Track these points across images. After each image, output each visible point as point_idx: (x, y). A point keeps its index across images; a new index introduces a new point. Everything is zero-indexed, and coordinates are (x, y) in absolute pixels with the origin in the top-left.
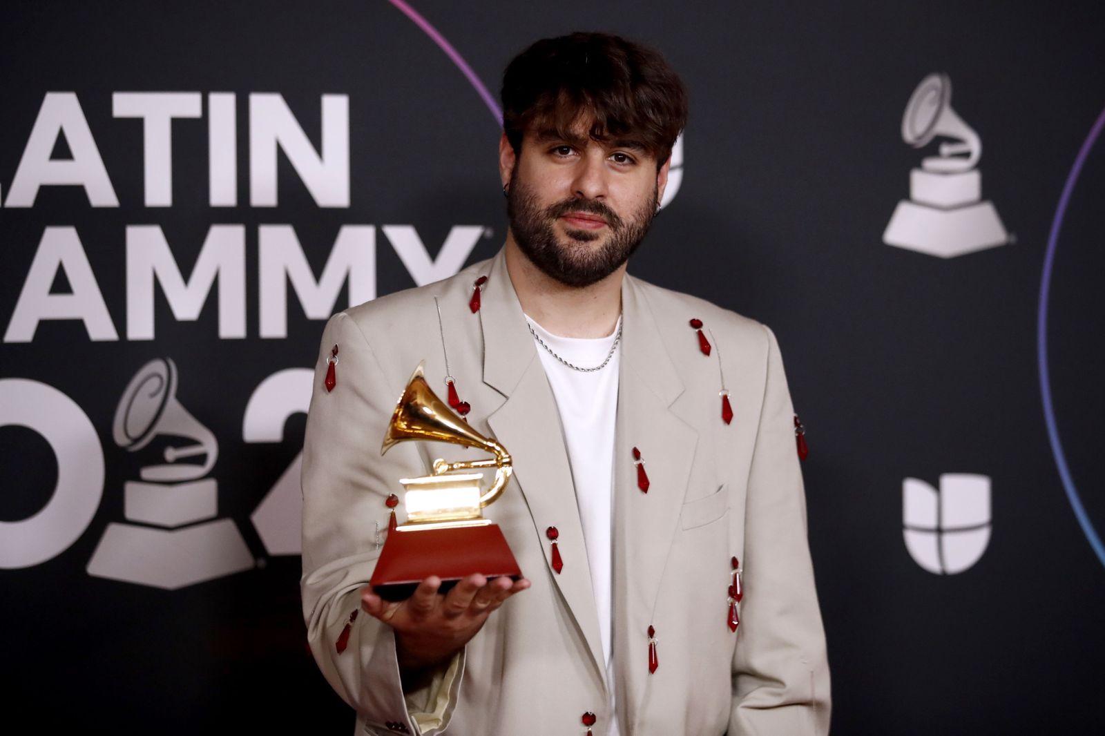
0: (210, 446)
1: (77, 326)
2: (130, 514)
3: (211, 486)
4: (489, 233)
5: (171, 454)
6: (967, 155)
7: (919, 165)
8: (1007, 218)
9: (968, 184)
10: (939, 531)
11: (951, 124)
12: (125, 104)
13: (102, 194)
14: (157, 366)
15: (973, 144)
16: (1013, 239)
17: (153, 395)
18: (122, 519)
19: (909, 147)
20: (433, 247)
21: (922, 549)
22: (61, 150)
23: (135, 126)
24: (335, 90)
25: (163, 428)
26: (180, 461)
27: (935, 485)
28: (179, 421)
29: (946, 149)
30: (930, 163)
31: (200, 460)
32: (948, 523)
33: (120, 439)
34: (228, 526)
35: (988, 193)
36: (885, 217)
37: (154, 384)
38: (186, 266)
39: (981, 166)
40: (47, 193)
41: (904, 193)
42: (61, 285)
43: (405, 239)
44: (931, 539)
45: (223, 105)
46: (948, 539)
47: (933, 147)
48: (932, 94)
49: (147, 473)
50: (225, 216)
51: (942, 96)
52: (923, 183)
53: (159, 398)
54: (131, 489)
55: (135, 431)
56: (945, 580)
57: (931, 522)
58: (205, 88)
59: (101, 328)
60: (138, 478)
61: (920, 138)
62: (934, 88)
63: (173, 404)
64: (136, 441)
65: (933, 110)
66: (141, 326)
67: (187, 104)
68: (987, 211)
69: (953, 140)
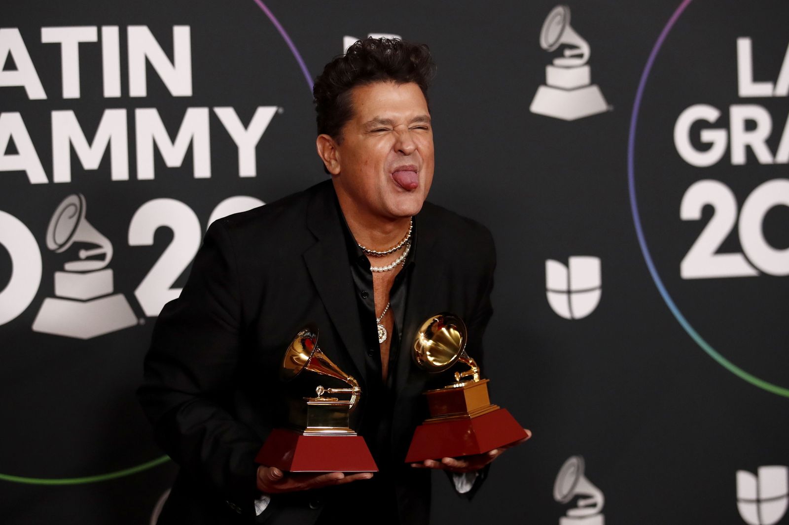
0: (107, 248)
1: (22, 175)
2: (59, 291)
3: (109, 273)
4: (281, 110)
5: (83, 254)
6: (580, 56)
7: (551, 63)
8: (607, 95)
9: (583, 74)
10: (569, 292)
11: (571, 37)
12: (49, 35)
13: (36, 91)
14: (73, 199)
15: (585, 49)
16: (611, 108)
17: (71, 217)
18: (53, 295)
19: (544, 51)
20: (246, 120)
21: (558, 304)
22: (10, 65)
23: (56, 49)
24: (181, 23)
25: (78, 237)
26: (89, 258)
27: (566, 264)
28: (88, 233)
29: (568, 53)
30: (558, 62)
31: (102, 257)
32: (574, 287)
33: (51, 245)
34: (120, 299)
35: (596, 79)
36: (531, 96)
37: (71, 210)
38: (90, 135)
39: (588, 63)
40: (2, 92)
41: (542, 81)
42: (11, 149)
43: (228, 116)
44: (564, 297)
45: (111, 34)
46: (574, 297)
47: (560, 51)
48: (558, 18)
49: (69, 266)
50: (114, 103)
51: (565, 19)
52: (553, 74)
53: (75, 219)
54: (59, 276)
55: (61, 239)
56: (574, 323)
57: (564, 287)
58: (99, 23)
59: (37, 176)
60: (62, 270)
61: (551, 46)
62: (559, 14)
63: (84, 222)
64: (61, 246)
65: (559, 28)
66: (62, 174)
67: (88, 34)
68: (595, 91)
69: (572, 47)
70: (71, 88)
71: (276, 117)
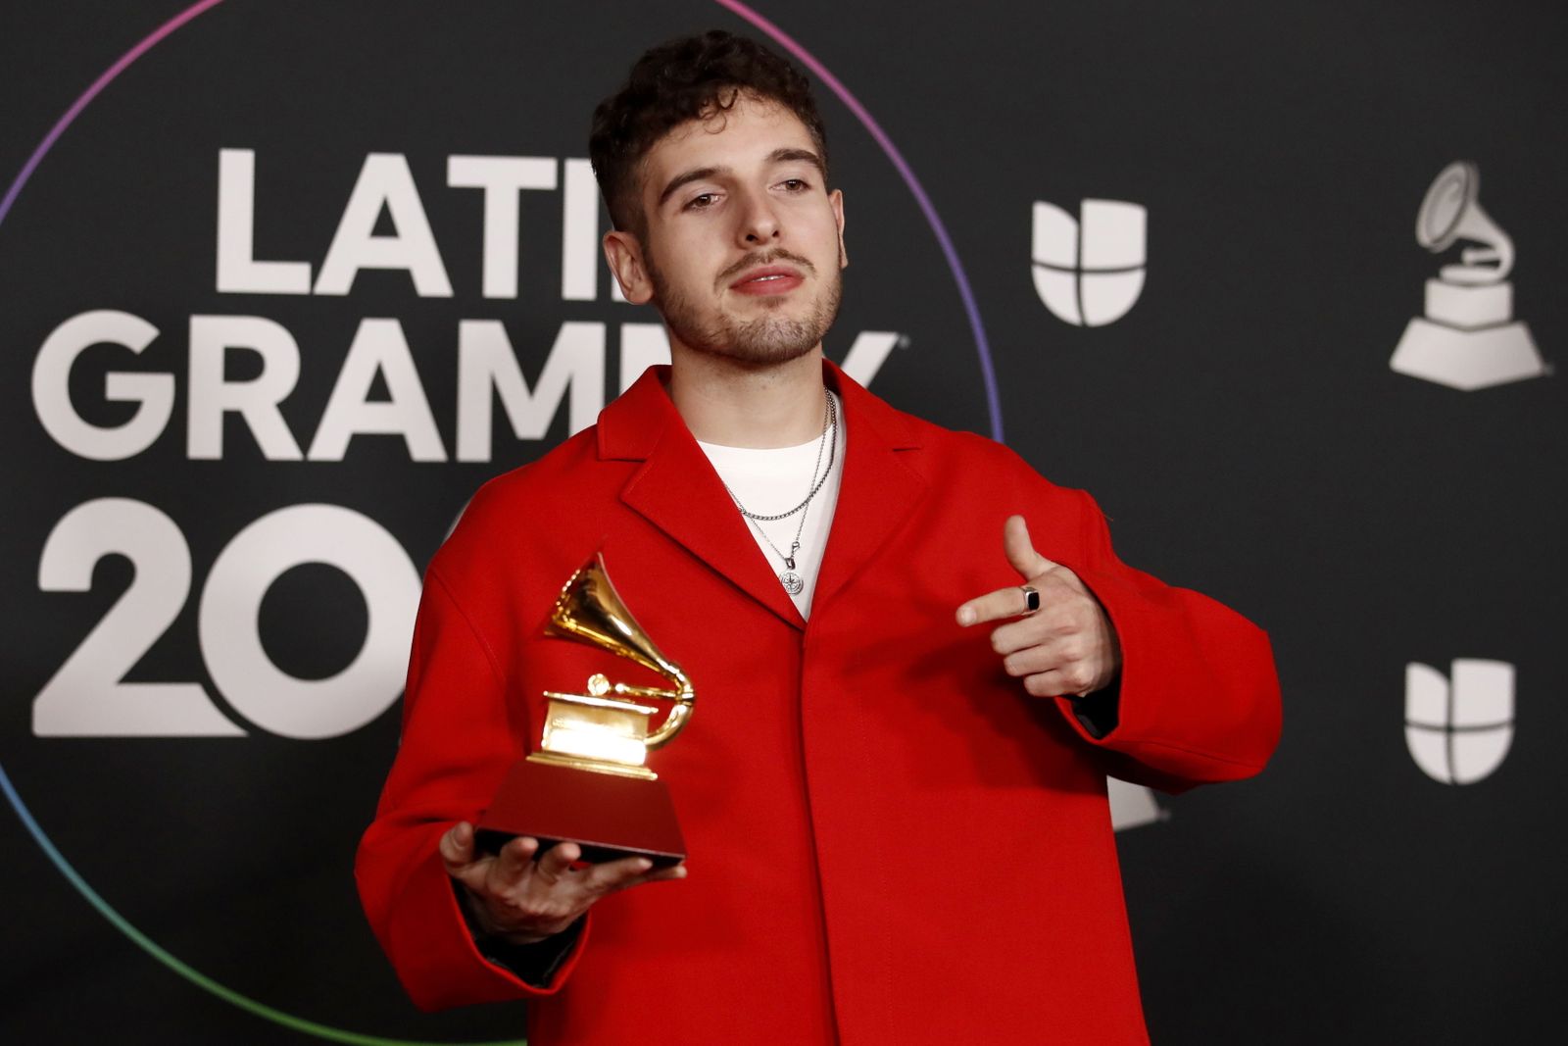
4: (905, 342)
6: (1495, 264)
7: (1435, 274)
8: (1543, 342)
9: (1497, 300)
10: (1449, 730)
11: (1477, 225)
12: (463, 171)
13: (433, 281)
15: (1504, 250)
16: (1549, 370)
19: (1424, 252)
21: (1428, 752)
22: (385, 226)
23: (475, 198)
27: (1446, 673)
29: (1470, 256)
30: (1451, 273)
32: (1461, 719)
35: (1522, 311)
36: (1393, 338)
39: (1513, 278)
40: (366, 278)
41: (1417, 308)
42: (379, 391)
44: (1439, 740)
46: (1461, 741)
47: (1455, 252)
48: (1455, 187)
51: (1466, 192)
52: (1440, 297)
56: (1456, 792)
57: (1439, 718)
58: (561, 154)
61: (1438, 240)
62: (1458, 180)
65: (1455, 206)
66: (475, 444)
67: (539, 172)
68: (1519, 334)
69: (1479, 245)
70: (500, 277)
71: (895, 353)
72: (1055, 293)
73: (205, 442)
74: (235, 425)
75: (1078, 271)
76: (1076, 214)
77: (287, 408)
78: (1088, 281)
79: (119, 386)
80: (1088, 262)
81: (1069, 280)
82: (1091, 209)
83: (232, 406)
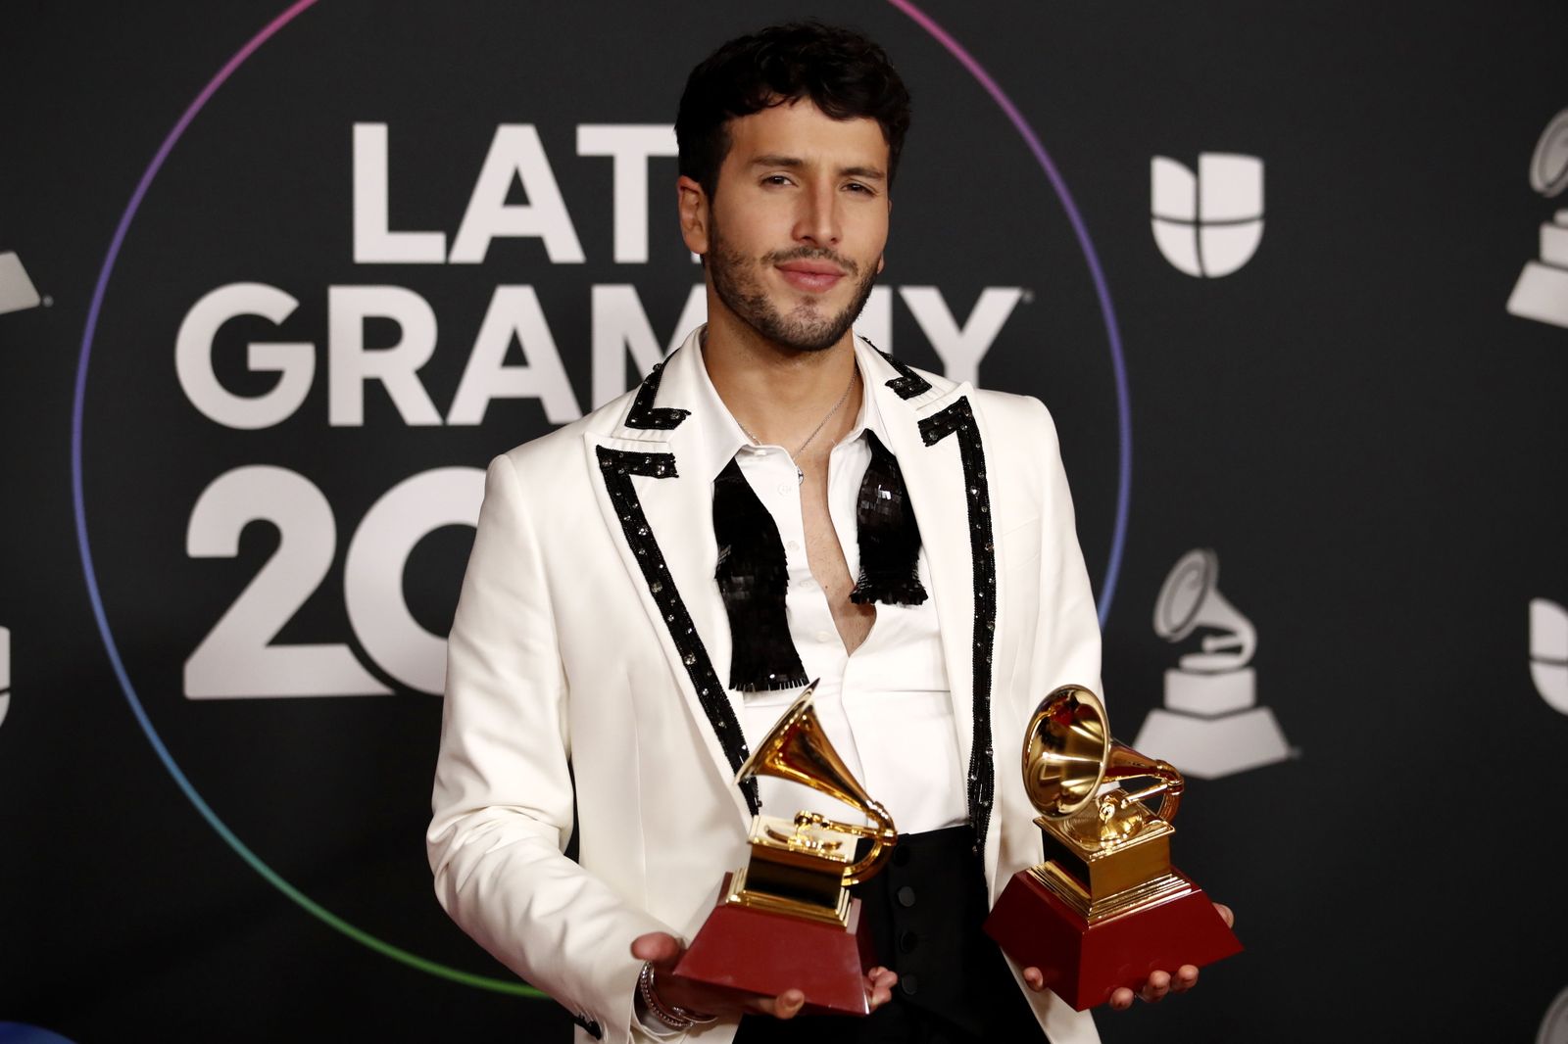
4: (1029, 297)
7: (1550, 219)
12: (592, 140)
13: (565, 247)
19: (1538, 196)
21: (1553, 686)
22: (517, 195)
23: (604, 166)
30: (1563, 217)
36: (1509, 282)
40: (500, 247)
41: (1532, 253)
52: (1555, 241)
61: (1551, 185)
70: (631, 243)
71: (1019, 308)
72: (1176, 246)
73: (346, 409)
74: (374, 391)
75: (1197, 223)
76: (1194, 168)
77: (425, 375)
78: (1208, 234)
79: (261, 356)
80: (1207, 214)
81: (1188, 233)
82: (1210, 163)
83: (372, 373)
